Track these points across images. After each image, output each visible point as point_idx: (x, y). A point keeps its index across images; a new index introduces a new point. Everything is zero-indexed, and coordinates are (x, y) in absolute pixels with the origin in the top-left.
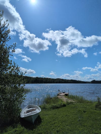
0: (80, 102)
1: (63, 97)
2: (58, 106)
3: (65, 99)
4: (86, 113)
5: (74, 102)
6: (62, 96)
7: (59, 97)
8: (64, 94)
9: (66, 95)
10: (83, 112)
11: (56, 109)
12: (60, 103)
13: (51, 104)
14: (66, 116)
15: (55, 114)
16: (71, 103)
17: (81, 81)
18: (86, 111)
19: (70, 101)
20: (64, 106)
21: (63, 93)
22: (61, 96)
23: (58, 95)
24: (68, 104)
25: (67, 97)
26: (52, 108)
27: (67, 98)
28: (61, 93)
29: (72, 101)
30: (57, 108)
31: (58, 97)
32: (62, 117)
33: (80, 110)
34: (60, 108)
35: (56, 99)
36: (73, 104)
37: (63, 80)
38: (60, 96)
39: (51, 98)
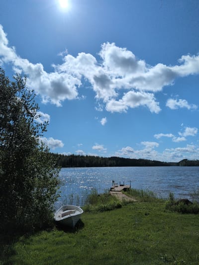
0: (145, 201)
1: (119, 192)
2: (110, 207)
3: (121, 197)
5: (135, 200)
7: (113, 194)
8: (122, 188)
9: (125, 190)
10: (144, 215)
11: (106, 212)
12: (112, 202)
13: (98, 205)
16: (131, 202)
18: (148, 214)
19: (128, 199)
20: (119, 206)
21: (121, 185)
22: (116, 192)
23: (111, 191)
24: (126, 205)
25: (126, 192)
26: (99, 210)
27: (125, 194)
28: (117, 187)
30: (108, 210)
31: (111, 192)
33: (141, 213)
34: (112, 210)
35: (108, 196)
36: (134, 205)
38: (114, 192)
39: (99, 195)
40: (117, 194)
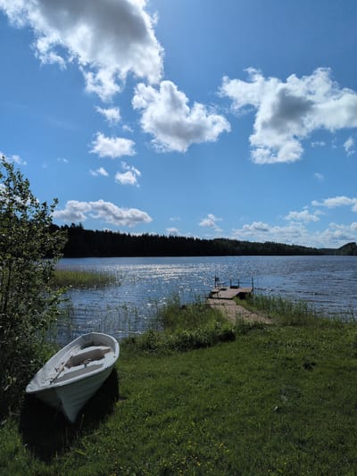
0: (292, 324)
1: (228, 302)
2: (203, 338)
3: (233, 312)
4: (316, 370)
5: (267, 322)
6: (225, 301)
7: (215, 304)
8: (235, 292)
9: (242, 296)
10: (303, 368)
11: (195, 351)
12: (211, 325)
13: (177, 331)
14: (228, 382)
15: (182, 374)
16: (257, 326)
17: (304, 247)
18: (314, 364)
19: (251, 318)
20: (229, 337)
21: (232, 287)
22: (222, 301)
23: (211, 297)
24: (244, 333)
25: (244, 302)
26: (178, 344)
27: (243, 306)
28: (224, 290)
29: (263, 319)
30: (200, 345)
31: (211, 301)
32: (207, 390)
33: (291, 360)
34: (209, 345)
35: (202, 310)
36: (265, 333)
37: (236, 243)
38: (217, 301)
39: (184, 307)
40: (223, 305)
